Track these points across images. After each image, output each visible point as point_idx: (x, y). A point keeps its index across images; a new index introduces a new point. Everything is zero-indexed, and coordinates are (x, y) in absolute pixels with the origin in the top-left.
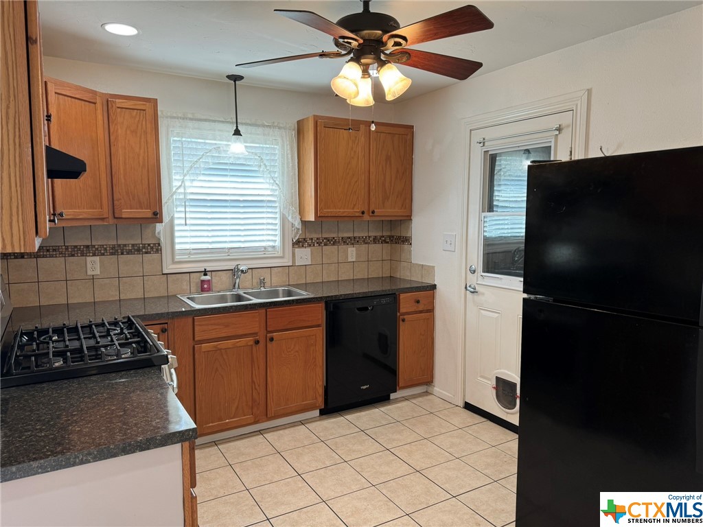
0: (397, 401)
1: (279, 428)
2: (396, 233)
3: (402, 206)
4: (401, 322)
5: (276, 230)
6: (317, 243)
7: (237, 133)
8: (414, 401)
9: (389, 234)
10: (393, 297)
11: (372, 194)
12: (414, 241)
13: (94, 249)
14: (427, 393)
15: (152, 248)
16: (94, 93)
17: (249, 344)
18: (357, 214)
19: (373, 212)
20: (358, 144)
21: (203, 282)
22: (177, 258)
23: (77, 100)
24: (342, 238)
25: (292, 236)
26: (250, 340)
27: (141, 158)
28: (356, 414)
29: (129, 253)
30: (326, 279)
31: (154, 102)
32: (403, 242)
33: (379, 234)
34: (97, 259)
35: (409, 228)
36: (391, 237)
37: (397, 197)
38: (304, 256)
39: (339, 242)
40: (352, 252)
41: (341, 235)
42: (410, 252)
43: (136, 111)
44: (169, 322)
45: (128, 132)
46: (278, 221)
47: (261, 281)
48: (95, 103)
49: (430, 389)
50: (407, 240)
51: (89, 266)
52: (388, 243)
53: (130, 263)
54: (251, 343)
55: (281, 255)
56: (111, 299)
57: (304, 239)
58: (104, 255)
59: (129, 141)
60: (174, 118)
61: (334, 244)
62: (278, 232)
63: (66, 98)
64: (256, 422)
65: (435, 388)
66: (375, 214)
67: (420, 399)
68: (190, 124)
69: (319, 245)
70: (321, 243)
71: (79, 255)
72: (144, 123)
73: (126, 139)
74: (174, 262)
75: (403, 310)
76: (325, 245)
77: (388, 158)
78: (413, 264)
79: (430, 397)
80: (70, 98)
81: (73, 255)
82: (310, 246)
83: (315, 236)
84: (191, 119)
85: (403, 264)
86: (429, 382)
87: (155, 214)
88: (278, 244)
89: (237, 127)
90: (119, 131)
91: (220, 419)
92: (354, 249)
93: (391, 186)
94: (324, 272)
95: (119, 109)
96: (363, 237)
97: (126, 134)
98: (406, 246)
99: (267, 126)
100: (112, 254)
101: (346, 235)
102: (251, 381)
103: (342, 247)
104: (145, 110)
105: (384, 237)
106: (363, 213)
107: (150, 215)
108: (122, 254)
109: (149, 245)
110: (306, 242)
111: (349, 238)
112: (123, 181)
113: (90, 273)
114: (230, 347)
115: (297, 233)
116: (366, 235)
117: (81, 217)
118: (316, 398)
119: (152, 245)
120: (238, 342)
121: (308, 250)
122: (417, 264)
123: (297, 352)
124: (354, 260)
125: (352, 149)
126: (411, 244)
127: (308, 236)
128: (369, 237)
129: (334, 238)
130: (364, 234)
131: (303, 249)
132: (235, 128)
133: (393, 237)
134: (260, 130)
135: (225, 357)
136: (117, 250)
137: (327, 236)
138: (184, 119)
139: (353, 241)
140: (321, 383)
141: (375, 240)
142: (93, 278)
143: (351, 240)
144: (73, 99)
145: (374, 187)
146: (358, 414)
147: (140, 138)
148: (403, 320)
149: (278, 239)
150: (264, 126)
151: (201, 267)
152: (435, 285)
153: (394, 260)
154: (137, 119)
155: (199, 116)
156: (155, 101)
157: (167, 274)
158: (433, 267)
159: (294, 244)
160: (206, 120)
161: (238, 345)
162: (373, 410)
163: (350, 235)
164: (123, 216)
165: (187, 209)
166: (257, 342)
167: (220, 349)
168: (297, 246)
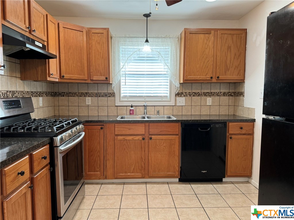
0: (226, 183)
1: (156, 183)
2: (237, 91)
3: (238, 74)
4: (229, 139)
5: (168, 88)
6: (189, 95)
7: (147, 41)
8: (236, 185)
9: (233, 91)
10: (224, 124)
11: (218, 68)
12: (245, 95)
13: (89, 94)
14: (248, 182)
15: (111, 95)
16: (83, 28)
17: (140, 139)
18: (208, 79)
19: (218, 77)
20: (210, 41)
21: (130, 110)
22: (122, 99)
23: (74, 30)
24: (204, 93)
25: (175, 91)
26: (140, 138)
27: (101, 54)
28: (198, 185)
29: (103, 96)
30: (193, 113)
31: (107, 30)
32: (240, 95)
33: (227, 91)
34: (90, 98)
35: (243, 87)
36: (234, 93)
37: (235, 69)
38: (182, 101)
39: (202, 95)
40: (209, 100)
41: (203, 91)
42: (243, 100)
43: (100, 34)
44: (104, 125)
45: (96, 43)
46: (168, 84)
47: (157, 112)
48: (83, 32)
49: (250, 180)
50: (241, 94)
51: (87, 101)
52: (232, 96)
53: (103, 100)
54: (141, 139)
55: (169, 100)
56: (95, 115)
57: (182, 93)
58: (93, 97)
59: (97, 47)
60: (121, 37)
61: (198, 96)
62: (168, 89)
63: (68, 29)
64: (143, 177)
65: (252, 180)
66: (220, 79)
67: (241, 185)
68: (128, 40)
69: (190, 96)
70: (191, 95)
71: (83, 96)
72: (103, 39)
73: (95, 46)
74: (120, 101)
75: (230, 132)
76: (193, 96)
77: (229, 48)
78: (245, 107)
79: (248, 185)
80: (70, 30)
81: (81, 96)
82: (185, 96)
83: (188, 91)
84: (128, 37)
85: (240, 108)
86: (249, 176)
87: (106, 78)
88: (168, 95)
89: (147, 38)
90: (93, 43)
91: (126, 173)
92: (211, 99)
93: (231, 63)
94: (192, 110)
95: (93, 34)
96: (216, 93)
97: (96, 44)
98: (241, 97)
99: (164, 37)
100: (96, 96)
101: (206, 91)
102: (141, 157)
103: (203, 98)
104: (103, 33)
105: (230, 92)
106: (211, 78)
107: (105, 79)
108: (100, 96)
109: (110, 93)
110: (183, 94)
111: (208, 93)
112: (94, 64)
113: (87, 104)
114: (131, 139)
115: (178, 89)
116: (219, 91)
117: (73, 78)
118: (175, 172)
119: (111, 93)
120: (134, 138)
121: (184, 98)
122: (246, 107)
123: (165, 146)
124: (211, 104)
125: (206, 43)
126: (244, 96)
127: (184, 91)
128: (221, 92)
129: (199, 93)
130: (218, 91)
131: (181, 98)
132: (146, 39)
133: (236, 92)
134: (160, 40)
135: (128, 144)
136: (98, 95)
137: (194, 92)
138: (125, 37)
139: (210, 94)
140: (178, 165)
141: (224, 94)
142: (88, 106)
143: (209, 94)
144: (72, 30)
145: (219, 64)
146: (199, 185)
147: (101, 46)
148: (231, 138)
149: (168, 92)
150: (162, 37)
151: (130, 104)
152: (255, 120)
153: (236, 106)
154: (100, 37)
155: (132, 36)
156: (108, 28)
157: (117, 106)
158: (254, 109)
159: (176, 95)
160: (134, 37)
161: (135, 139)
162: (208, 185)
163: (209, 91)
164: (94, 79)
165: (126, 78)
166: (143, 139)
167: (126, 140)
168: (178, 96)
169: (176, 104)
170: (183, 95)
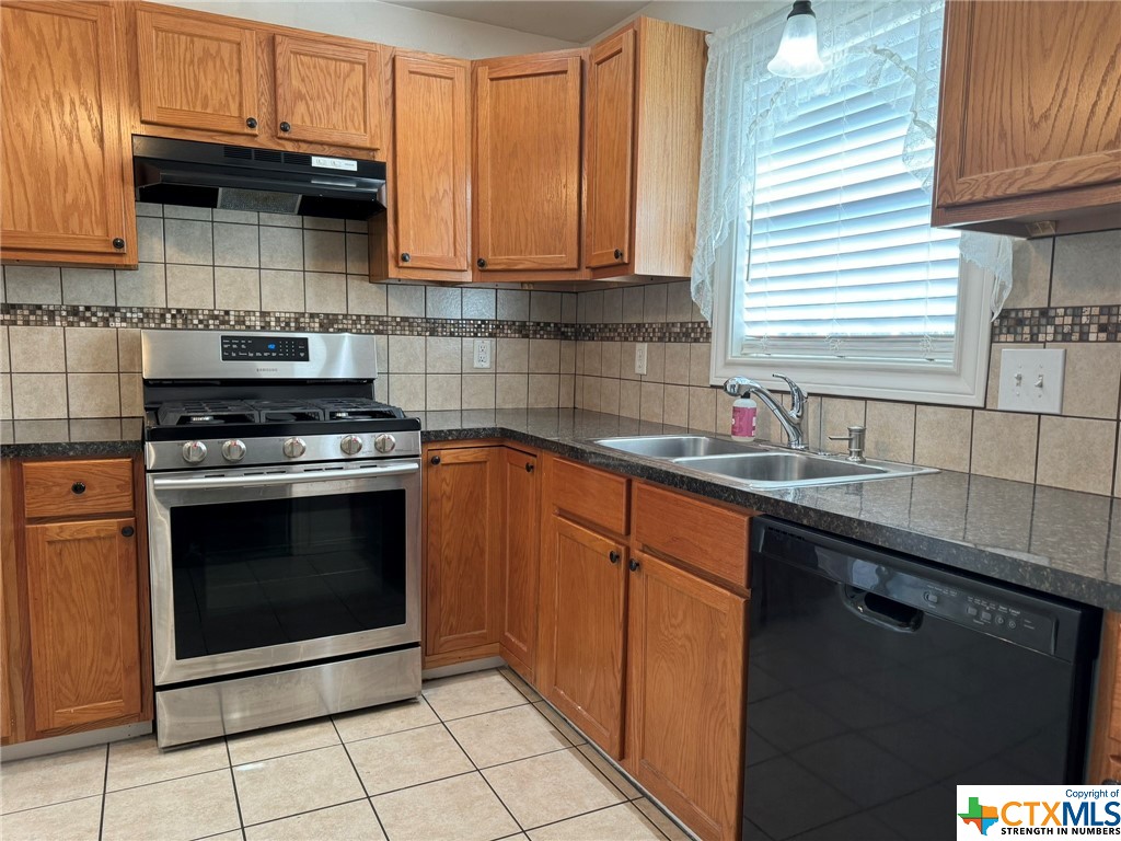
6: (1102, 328)
7: (801, 7)
13: (644, 330)
15: (702, 331)
25: (990, 298)
29: (677, 339)
31: (636, 27)
34: (646, 347)
43: (614, 58)
44: (538, 455)
48: (565, 73)
51: (637, 358)
53: (675, 357)
55: (952, 366)
57: (1044, 312)
58: (652, 341)
63: (511, 80)
69: (1111, 337)
74: (728, 364)
80: (517, 81)
82: (1067, 337)
83: (1093, 298)
87: (617, 254)
95: (599, 67)
100: (660, 340)
108: (670, 340)
109: (699, 324)
114: (588, 544)
117: (520, 267)
119: (702, 325)
120: (595, 539)
123: (689, 638)
127: (1063, 298)
131: (1034, 351)
136: (665, 334)
154: (615, 73)
157: (716, 387)
159: (995, 329)
161: (595, 546)
164: (592, 265)
166: (614, 557)
167: (578, 542)
168: (1010, 338)
169: (996, 398)
170: (1050, 329)
